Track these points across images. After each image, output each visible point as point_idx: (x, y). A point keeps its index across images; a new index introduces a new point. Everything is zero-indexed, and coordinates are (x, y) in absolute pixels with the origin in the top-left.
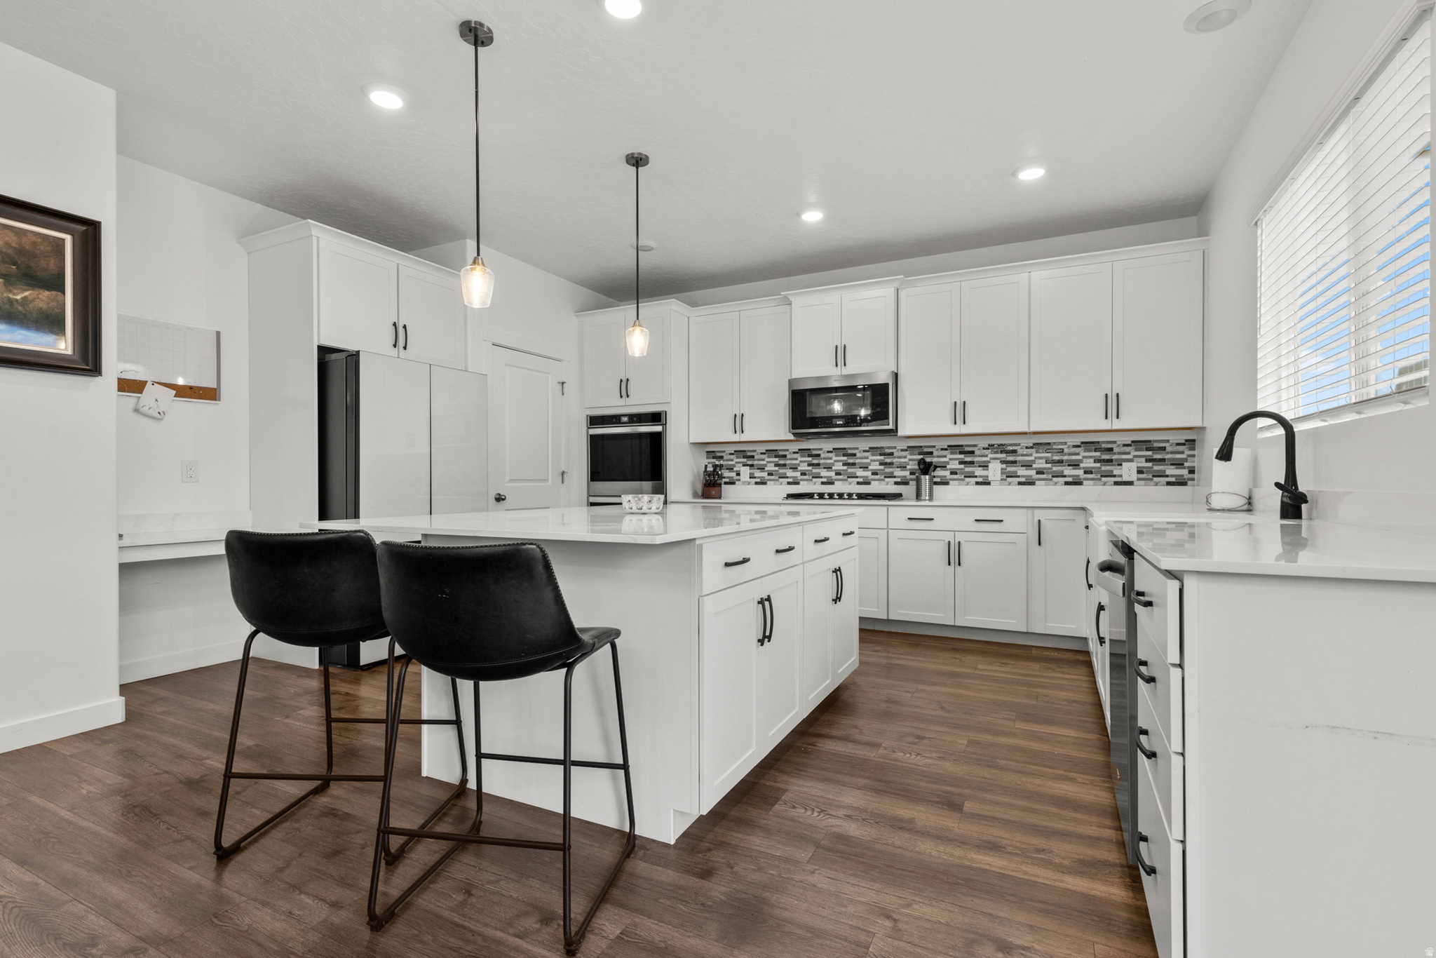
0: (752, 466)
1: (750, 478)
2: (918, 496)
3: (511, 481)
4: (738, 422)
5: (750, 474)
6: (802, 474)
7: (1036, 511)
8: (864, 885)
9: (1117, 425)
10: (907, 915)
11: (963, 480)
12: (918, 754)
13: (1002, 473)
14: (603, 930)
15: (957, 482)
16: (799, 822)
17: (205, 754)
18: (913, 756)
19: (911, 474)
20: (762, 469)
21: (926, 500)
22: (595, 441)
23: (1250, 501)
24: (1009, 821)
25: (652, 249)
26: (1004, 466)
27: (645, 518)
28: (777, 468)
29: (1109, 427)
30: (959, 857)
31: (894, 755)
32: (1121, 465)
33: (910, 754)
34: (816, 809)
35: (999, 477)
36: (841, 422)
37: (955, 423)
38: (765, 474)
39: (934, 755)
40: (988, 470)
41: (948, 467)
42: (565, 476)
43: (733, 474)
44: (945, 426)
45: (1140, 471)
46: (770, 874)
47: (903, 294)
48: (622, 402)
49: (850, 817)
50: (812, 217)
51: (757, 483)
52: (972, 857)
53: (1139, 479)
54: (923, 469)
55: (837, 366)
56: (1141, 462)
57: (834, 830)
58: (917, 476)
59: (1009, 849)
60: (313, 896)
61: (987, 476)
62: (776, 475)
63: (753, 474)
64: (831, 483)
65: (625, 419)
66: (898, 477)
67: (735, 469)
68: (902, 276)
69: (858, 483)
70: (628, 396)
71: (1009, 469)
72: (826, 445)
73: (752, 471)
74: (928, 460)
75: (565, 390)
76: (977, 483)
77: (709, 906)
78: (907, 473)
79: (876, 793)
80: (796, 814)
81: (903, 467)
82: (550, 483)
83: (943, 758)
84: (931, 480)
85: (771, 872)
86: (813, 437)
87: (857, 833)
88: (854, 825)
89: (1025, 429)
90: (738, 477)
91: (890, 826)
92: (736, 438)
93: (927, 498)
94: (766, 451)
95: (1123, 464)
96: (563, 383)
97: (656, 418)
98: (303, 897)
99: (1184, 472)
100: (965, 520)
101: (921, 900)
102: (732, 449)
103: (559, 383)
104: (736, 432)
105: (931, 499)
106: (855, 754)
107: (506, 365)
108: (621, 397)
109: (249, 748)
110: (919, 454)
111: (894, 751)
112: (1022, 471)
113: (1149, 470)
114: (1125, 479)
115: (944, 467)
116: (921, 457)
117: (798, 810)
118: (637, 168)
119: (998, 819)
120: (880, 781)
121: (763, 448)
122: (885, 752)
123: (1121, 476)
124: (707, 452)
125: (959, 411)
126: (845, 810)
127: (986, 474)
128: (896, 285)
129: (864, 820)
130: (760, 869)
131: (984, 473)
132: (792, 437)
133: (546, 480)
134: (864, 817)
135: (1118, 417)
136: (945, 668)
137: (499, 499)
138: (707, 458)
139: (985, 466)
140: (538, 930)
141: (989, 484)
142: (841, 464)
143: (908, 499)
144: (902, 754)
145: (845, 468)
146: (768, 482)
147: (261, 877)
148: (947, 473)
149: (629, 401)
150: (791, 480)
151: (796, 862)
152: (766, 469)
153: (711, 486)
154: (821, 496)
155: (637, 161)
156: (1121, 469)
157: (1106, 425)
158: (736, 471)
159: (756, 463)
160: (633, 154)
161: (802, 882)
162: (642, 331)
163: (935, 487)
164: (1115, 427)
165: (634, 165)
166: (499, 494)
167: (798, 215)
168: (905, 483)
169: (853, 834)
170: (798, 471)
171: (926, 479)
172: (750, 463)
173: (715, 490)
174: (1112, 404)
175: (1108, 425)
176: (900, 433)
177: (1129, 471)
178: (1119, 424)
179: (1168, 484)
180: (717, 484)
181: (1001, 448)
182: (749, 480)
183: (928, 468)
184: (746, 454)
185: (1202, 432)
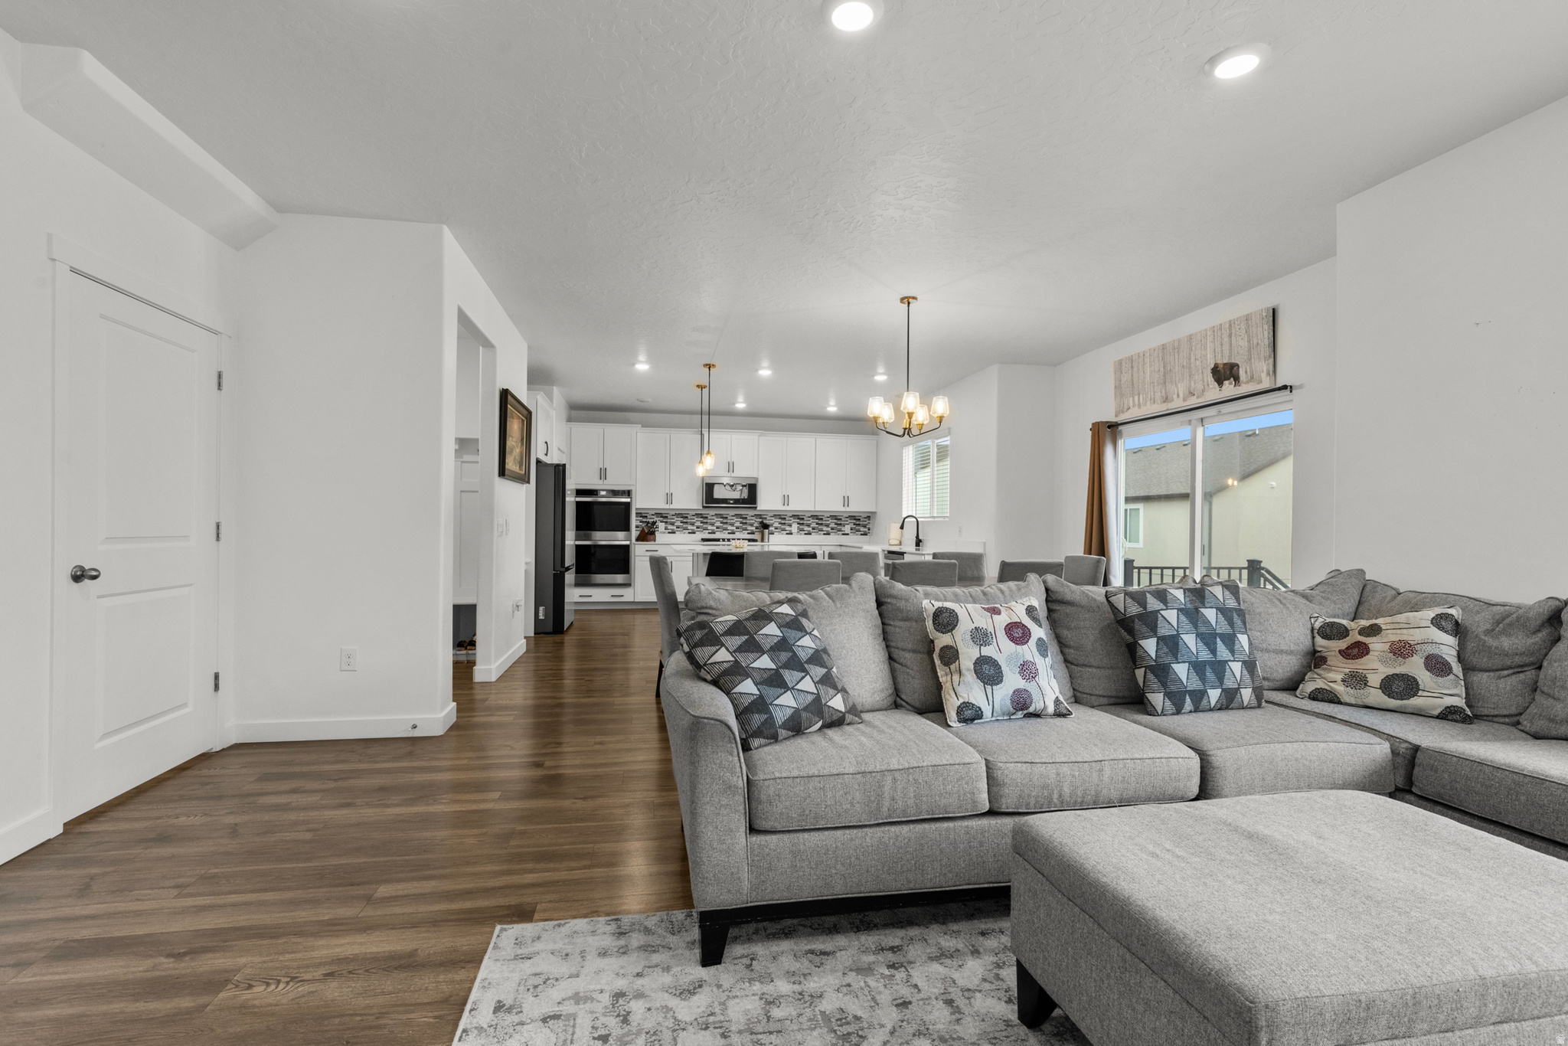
0: (666, 522)
1: (665, 529)
2: (763, 540)
4: (669, 497)
5: (665, 527)
11: (781, 532)
13: (798, 529)
15: (778, 533)
19: (756, 529)
20: (673, 524)
22: (581, 505)
23: (900, 542)
26: (798, 526)
28: (683, 524)
35: (796, 531)
36: (732, 502)
37: (782, 505)
38: (676, 528)
40: (792, 527)
41: (774, 525)
44: (776, 506)
45: (851, 529)
47: (761, 440)
48: (601, 482)
51: (669, 533)
53: (851, 532)
54: (763, 526)
55: (729, 472)
56: (852, 525)
58: (761, 530)
62: (682, 528)
63: (667, 527)
65: (603, 493)
66: (750, 530)
68: (762, 431)
69: (729, 533)
70: (606, 479)
71: (800, 527)
74: (765, 522)
76: (787, 536)
78: (754, 528)
81: (752, 525)
86: (710, 508)
92: (666, 507)
94: (675, 514)
95: (845, 526)
97: (628, 493)
99: (866, 530)
102: (653, 512)
104: (667, 504)
108: (601, 478)
113: (855, 528)
114: (846, 532)
115: (772, 526)
116: (760, 520)
121: (679, 513)
123: (844, 531)
125: (786, 500)
128: (759, 435)
131: (790, 529)
135: (847, 506)
139: (790, 526)
141: (792, 534)
148: (773, 529)
149: (607, 482)
152: (677, 524)
154: (724, 540)
156: (844, 528)
159: (669, 521)
163: (770, 535)
164: (845, 511)
168: (753, 533)
171: (766, 531)
172: (665, 520)
173: (652, 537)
174: (846, 501)
175: (843, 509)
176: (758, 508)
177: (847, 529)
178: (848, 509)
179: (861, 535)
180: (653, 533)
181: (798, 517)
182: (664, 531)
183: (766, 526)
184: (662, 515)
185: (875, 513)
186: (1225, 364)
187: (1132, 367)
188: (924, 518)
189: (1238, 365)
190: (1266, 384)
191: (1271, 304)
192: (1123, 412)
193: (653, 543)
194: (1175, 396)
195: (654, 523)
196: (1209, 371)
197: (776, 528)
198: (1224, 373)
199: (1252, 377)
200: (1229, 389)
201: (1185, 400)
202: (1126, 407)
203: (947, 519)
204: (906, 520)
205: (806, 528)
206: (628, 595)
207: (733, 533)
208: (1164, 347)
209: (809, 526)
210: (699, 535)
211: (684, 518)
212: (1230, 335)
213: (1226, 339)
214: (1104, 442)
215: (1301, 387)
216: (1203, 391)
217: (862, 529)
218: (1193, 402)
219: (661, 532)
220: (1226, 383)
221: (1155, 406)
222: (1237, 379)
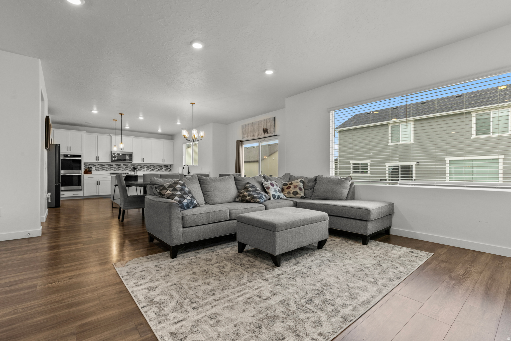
0: (95, 167)
15: (139, 171)
20: (98, 168)
26: (147, 168)
35: (146, 170)
36: (123, 160)
37: (142, 162)
44: (139, 162)
45: (165, 170)
51: (97, 171)
55: (121, 150)
56: (165, 168)
65: (69, 156)
66: (129, 170)
69: (121, 171)
70: (70, 151)
74: (135, 167)
76: (143, 171)
81: (130, 168)
92: (96, 161)
93: (136, 173)
94: (99, 164)
97: (80, 156)
99: (170, 170)
108: (68, 151)
114: (163, 170)
115: (137, 168)
116: (133, 166)
125: (143, 160)
128: (133, 138)
131: (144, 169)
139: (144, 168)
141: (144, 171)
146: (100, 171)
172: (95, 166)
173: (90, 172)
174: (163, 160)
175: (163, 163)
176: (133, 162)
177: (163, 169)
178: (164, 163)
179: (168, 171)
180: (91, 171)
181: (147, 165)
182: (94, 170)
183: (135, 169)
184: (94, 165)
185: (173, 164)
186: (265, 129)
187: (246, 127)
188: (190, 165)
189: (268, 129)
190: (273, 134)
191: (274, 116)
192: (244, 138)
193: (91, 174)
194: (255, 135)
195: (91, 167)
196: (262, 130)
197: (139, 169)
198: (265, 131)
199: (271, 132)
200: (266, 135)
201: (257, 136)
202: (244, 137)
203: (198, 166)
204: (185, 166)
205: (149, 169)
206: (81, 194)
207: (122, 171)
208: (253, 123)
209: (150, 168)
210: (109, 172)
211: (103, 166)
212: (266, 122)
213: (266, 123)
214: (239, 146)
215: (280, 135)
216: (261, 135)
217: (168, 169)
218: (259, 137)
219: (93, 171)
220: (266, 133)
221: (251, 137)
222: (268, 132)
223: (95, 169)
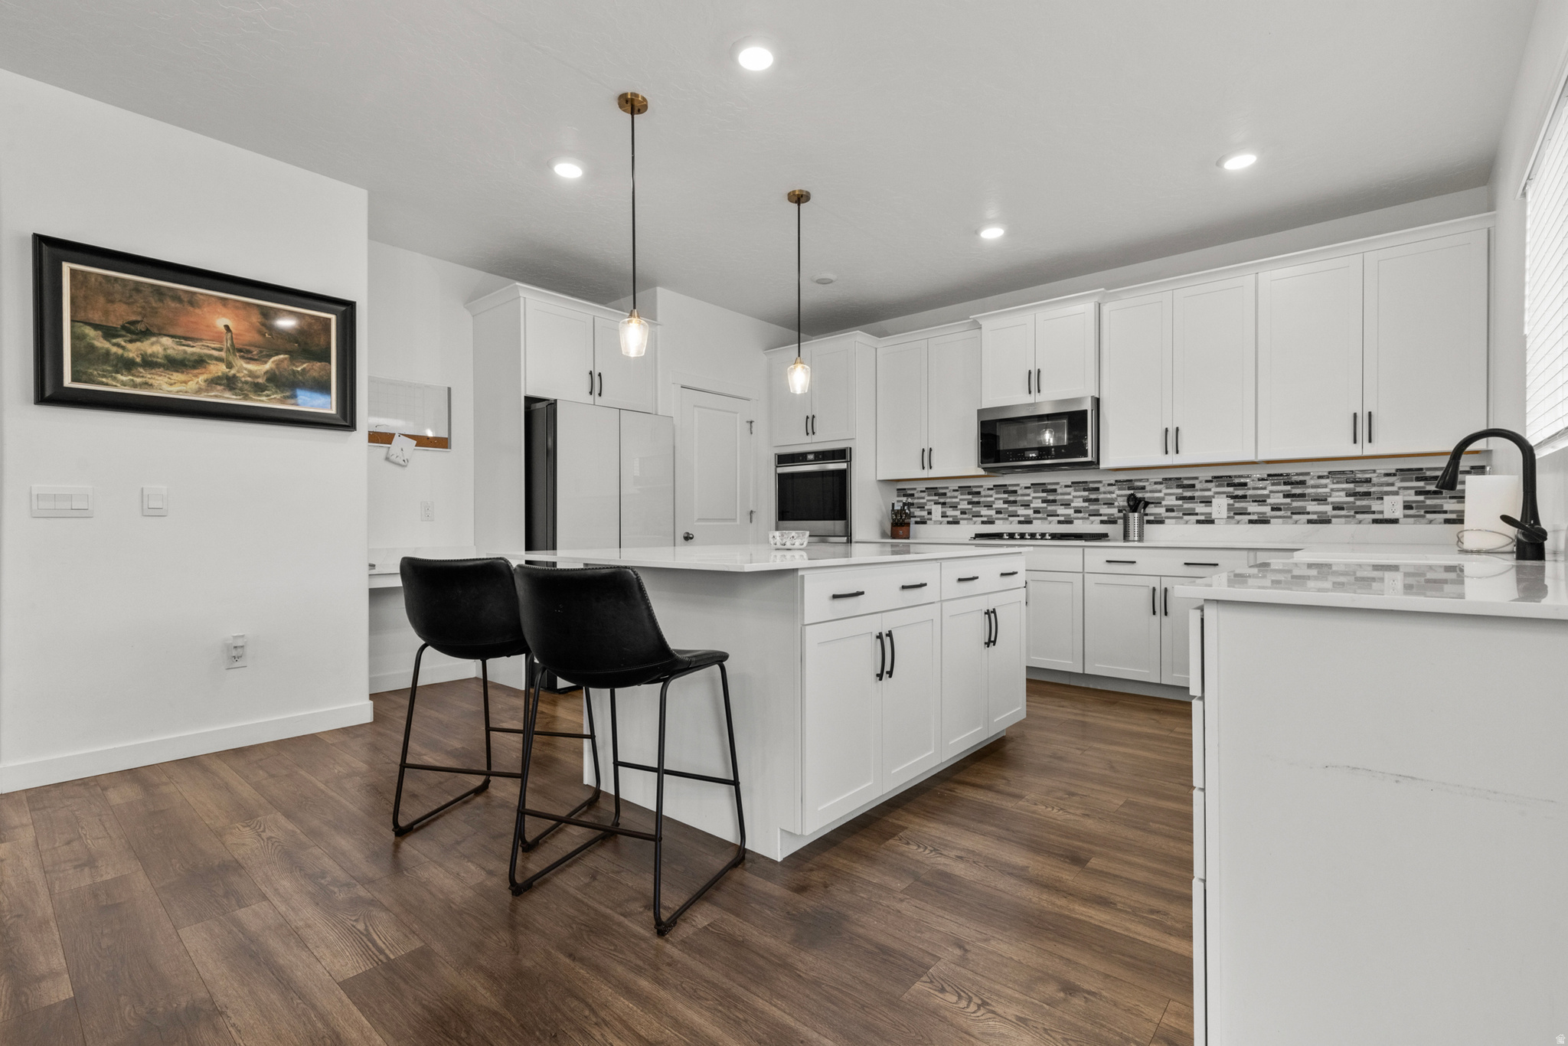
0: (944, 504)
1: (942, 517)
2: (1126, 536)
3: (699, 520)
4: (927, 457)
5: (942, 512)
6: (997, 512)
7: (1259, 554)
8: (948, 917)
9: (1370, 450)
10: (980, 948)
11: (1182, 518)
12: (1062, 809)
13: (1229, 510)
14: (695, 921)
15: (1174, 520)
16: (908, 857)
17: (423, 751)
18: (1055, 811)
19: (1120, 511)
20: (954, 507)
21: (1134, 541)
22: (782, 479)
24: (1134, 881)
25: (831, 281)
26: (1231, 501)
27: (788, 554)
28: (970, 506)
29: (1359, 453)
30: (1061, 907)
31: (1035, 808)
32: (1382, 499)
33: (1053, 808)
34: (929, 848)
35: (1224, 514)
36: (1034, 455)
37: (1167, 453)
38: (957, 513)
39: (1078, 812)
40: (1211, 506)
41: (1164, 503)
42: (754, 516)
43: (924, 513)
44: (1155, 457)
45: (1408, 506)
46: (860, 897)
47: (1105, 309)
49: (961, 858)
50: (992, 234)
51: (949, 523)
52: (1074, 908)
53: (1405, 516)
54: (1133, 506)
55: (1030, 392)
56: (1409, 495)
57: (940, 867)
58: (1124, 514)
59: (1119, 906)
60: (477, 864)
61: (1211, 514)
62: (969, 513)
63: (945, 512)
64: (1028, 521)
65: (811, 457)
66: (1105, 515)
67: (926, 507)
68: (1103, 289)
69: (1059, 522)
70: (814, 433)
71: (1237, 505)
72: (1023, 480)
73: (944, 509)
74: (1139, 495)
75: (753, 430)
76: (1199, 522)
77: (794, 915)
78: (1114, 511)
79: (998, 840)
80: (907, 849)
81: (1110, 504)
82: (738, 522)
83: (1087, 815)
84: (1141, 520)
85: (862, 895)
86: (1007, 471)
87: (962, 873)
88: (962, 866)
89: (1252, 458)
90: (929, 516)
91: (1000, 871)
92: (924, 474)
93: (1136, 538)
94: (959, 487)
95: (1385, 497)
96: (751, 422)
97: (842, 454)
98: (469, 864)
100: (1173, 563)
101: (1001, 938)
102: (923, 486)
103: (747, 422)
104: (923, 468)
105: (1141, 538)
106: (992, 802)
107: (695, 406)
108: (808, 434)
109: (456, 749)
110: (1129, 489)
111: (1036, 804)
112: (1253, 508)
113: (1420, 505)
114: (1387, 516)
115: (1158, 503)
116: (1132, 492)
117: (911, 847)
118: (799, 205)
119: (1121, 877)
120: (1008, 830)
121: (955, 485)
122: (1026, 804)
123: (1382, 512)
124: (898, 490)
125: (1172, 439)
126: (958, 852)
127: (1210, 512)
128: (1096, 299)
129: (974, 862)
130: (852, 892)
131: (1206, 510)
132: (982, 472)
133: (735, 520)
134: (976, 860)
135: (1370, 441)
136: (1135, 728)
137: (688, 538)
138: (898, 496)
139: (1207, 502)
140: (641, 913)
141: (1212, 522)
142: (1040, 500)
143: (1116, 540)
144: (1044, 807)
145: (1045, 505)
146: (961, 522)
147: (443, 846)
148: (1161, 511)
149: (815, 438)
150: (985, 519)
151: (890, 890)
152: (959, 507)
153: (900, 525)
154: (1013, 536)
155: (799, 198)
156: (1382, 504)
157: (1355, 451)
158: (928, 510)
159: (948, 500)
160: (794, 191)
161: (888, 907)
162: (804, 368)
163: (1147, 527)
164: (1366, 453)
165: (796, 203)
166: (688, 533)
167: (977, 232)
168: (1112, 521)
169: (957, 873)
170: (993, 509)
171: (1134, 517)
172: (942, 500)
174: (1363, 425)
176: (1105, 465)
177: (1392, 506)
178: (1377, 449)
179: (1446, 521)
180: (906, 523)
181: (1227, 480)
182: (941, 519)
183: (1144, 506)
197: (1169, 510)
209: (1260, 500)
223: (944, 516)
